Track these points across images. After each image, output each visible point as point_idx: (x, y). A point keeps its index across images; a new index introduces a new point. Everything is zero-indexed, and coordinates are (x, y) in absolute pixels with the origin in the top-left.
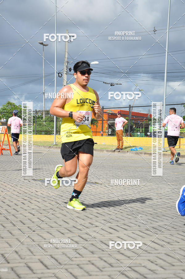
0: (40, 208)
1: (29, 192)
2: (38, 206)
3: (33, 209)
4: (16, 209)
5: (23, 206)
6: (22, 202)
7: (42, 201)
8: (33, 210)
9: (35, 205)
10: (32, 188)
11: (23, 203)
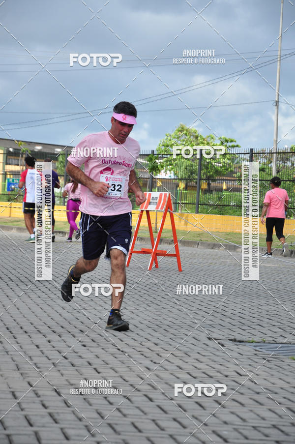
0: (244, 420)
1: (219, 374)
2: (238, 416)
3: (225, 423)
4: (179, 419)
5: (199, 412)
6: (197, 403)
7: (251, 402)
8: (226, 426)
9: (232, 413)
10: (228, 365)
11: (200, 405)
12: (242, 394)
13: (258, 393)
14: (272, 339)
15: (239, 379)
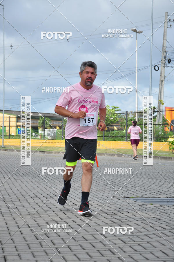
1: (119, 213)
10: (123, 208)
12: (130, 221)
13: (137, 221)
14: (141, 196)
15: (128, 214)
